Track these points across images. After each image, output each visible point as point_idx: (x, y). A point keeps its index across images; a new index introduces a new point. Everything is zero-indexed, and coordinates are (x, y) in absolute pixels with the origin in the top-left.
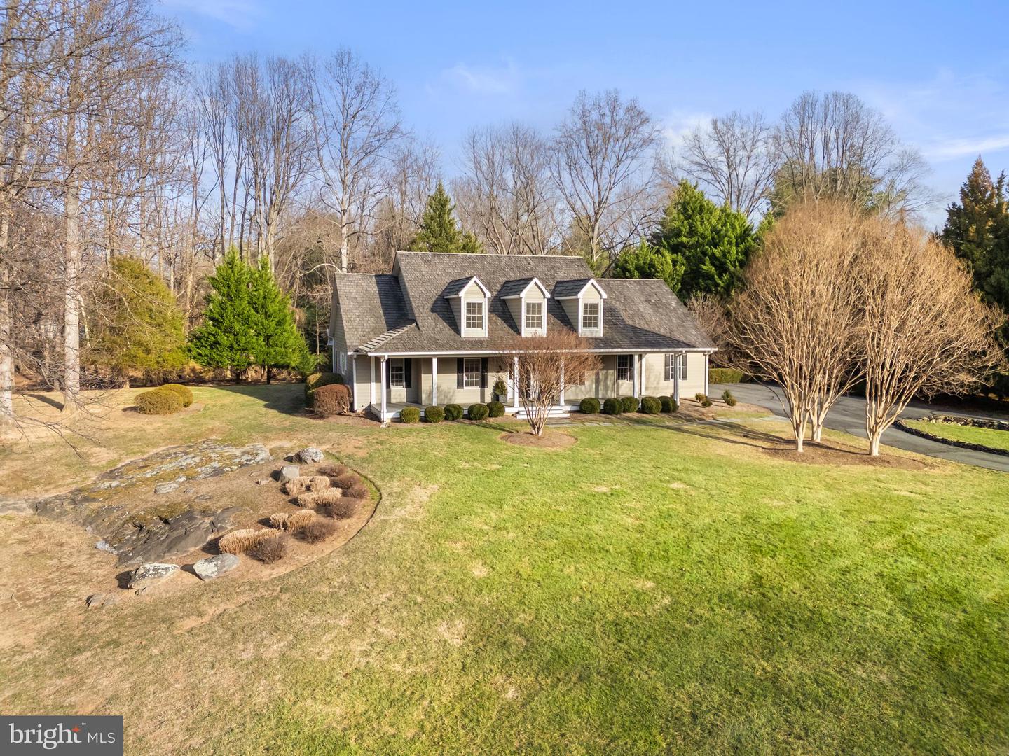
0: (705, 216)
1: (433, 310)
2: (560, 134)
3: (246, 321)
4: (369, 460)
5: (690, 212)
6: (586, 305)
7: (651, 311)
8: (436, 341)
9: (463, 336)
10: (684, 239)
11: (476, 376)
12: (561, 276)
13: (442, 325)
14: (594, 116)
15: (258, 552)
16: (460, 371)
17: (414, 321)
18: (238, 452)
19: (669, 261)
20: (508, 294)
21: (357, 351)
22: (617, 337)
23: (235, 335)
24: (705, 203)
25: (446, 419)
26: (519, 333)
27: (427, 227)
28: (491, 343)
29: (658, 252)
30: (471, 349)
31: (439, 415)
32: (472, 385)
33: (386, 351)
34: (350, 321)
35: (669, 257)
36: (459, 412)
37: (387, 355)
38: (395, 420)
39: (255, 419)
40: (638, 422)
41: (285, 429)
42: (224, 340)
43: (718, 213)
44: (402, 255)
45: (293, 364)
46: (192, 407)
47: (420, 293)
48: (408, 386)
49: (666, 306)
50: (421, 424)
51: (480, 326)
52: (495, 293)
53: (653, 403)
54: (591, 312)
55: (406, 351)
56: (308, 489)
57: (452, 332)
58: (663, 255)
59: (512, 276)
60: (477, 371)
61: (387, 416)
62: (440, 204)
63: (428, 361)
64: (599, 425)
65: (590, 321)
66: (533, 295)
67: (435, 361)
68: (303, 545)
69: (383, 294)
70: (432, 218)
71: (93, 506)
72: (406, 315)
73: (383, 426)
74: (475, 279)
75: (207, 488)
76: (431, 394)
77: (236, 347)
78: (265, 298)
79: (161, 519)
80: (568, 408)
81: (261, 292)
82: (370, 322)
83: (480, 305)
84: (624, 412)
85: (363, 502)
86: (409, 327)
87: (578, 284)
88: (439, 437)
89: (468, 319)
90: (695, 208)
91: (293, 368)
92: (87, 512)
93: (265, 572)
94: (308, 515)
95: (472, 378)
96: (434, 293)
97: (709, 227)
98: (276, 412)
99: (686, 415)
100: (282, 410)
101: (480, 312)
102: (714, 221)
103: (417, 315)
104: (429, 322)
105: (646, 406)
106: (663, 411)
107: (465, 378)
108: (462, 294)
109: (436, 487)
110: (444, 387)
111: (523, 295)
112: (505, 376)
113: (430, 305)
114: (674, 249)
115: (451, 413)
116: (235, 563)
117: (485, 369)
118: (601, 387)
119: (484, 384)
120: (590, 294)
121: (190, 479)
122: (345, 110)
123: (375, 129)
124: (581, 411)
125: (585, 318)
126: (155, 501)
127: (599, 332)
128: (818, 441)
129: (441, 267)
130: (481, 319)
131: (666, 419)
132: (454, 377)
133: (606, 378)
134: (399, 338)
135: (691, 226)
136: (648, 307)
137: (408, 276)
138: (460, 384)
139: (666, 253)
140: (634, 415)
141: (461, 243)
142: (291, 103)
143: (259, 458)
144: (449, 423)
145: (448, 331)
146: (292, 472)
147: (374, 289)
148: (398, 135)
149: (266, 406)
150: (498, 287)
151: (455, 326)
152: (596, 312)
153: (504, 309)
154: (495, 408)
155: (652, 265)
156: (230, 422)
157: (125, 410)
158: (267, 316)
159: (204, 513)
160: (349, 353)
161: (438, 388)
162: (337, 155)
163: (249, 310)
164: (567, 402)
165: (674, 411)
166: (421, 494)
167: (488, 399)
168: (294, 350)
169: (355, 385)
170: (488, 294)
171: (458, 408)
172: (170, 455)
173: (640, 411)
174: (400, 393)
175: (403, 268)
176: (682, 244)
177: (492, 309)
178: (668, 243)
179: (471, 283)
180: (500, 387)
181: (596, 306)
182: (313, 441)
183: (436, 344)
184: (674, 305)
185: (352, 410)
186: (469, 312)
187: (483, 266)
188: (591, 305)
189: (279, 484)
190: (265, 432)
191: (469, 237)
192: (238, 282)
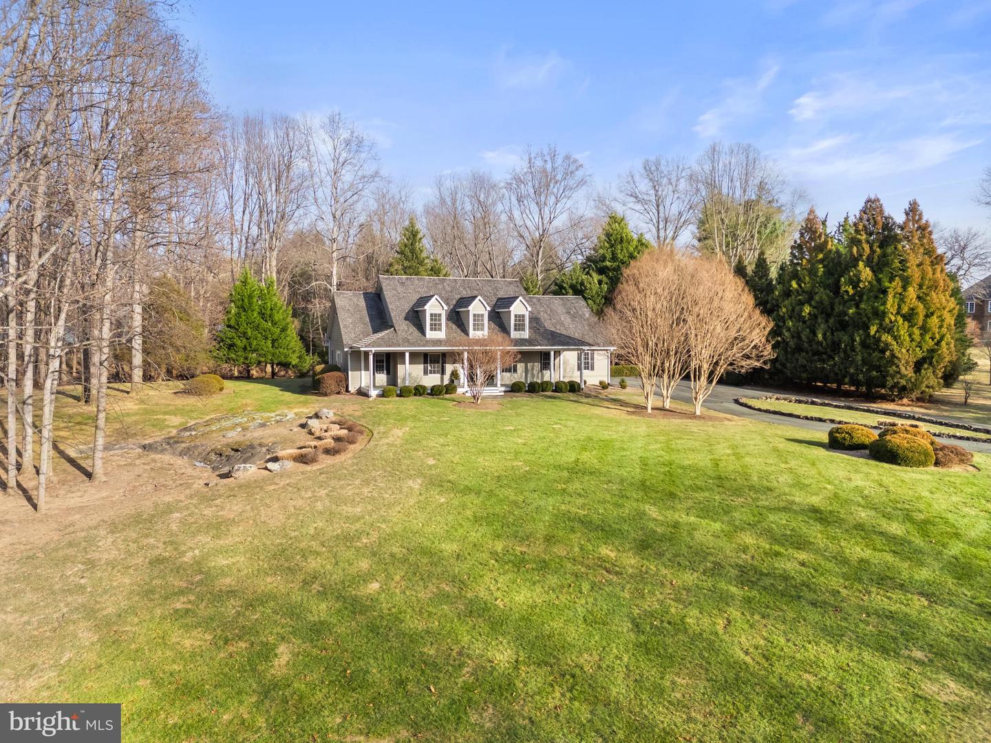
0: (624, 245)
1: (406, 319)
2: (510, 176)
3: (257, 328)
4: (364, 416)
5: (613, 242)
6: (516, 316)
7: (569, 320)
8: (408, 341)
9: (427, 336)
10: (608, 264)
11: (437, 366)
12: (501, 294)
13: (413, 329)
14: (539, 163)
15: (302, 459)
16: (425, 362)
17: (393, 326)
18: (273, 415)
19: (596, 281)
20: (460, 307)
21: (351, 348)
22: (539, 338)
23: (247, 339)
24: (624, 235)
25: (415, 395)
26: (467, 334)
27: (402, 253)
28: (447, 342)
29: (588, 273)
30: (433, 346)
31: (410, 392)
32: (434, 373)
33: (373, 347)
34: (345, 326)
35: (596, 277)
36: (424, 390)
37: (374, 349)
38: (379, 396)
39: (276, 398)
40: (550, 397)
41: (301, 402)
42: (240, 343)
43: (635, 243)
44: (383, 278)
45: (294, 363)
46: (224, 391)
47: (397, 306)
48: (388, 373)
49: (582, 316)
50: (398, 398)
51: (440, 330)
52: (452, 307)
53: (563, 385)
54: (519, 321)
55: (387, 347)
56: (326, 431)
57: (420, 334)
58: (591, 276)
59: (465, 294)
60: (438, 363)
61: (374, 393)
62: (412, 235)
63: (402, 354)
64: (522, 399)
65: (519, 327)
66: (478, 308)
67: (407, 355)
68: (329, 456)
69: (369, 307)
70: (406, 246)
71: (183, 445)
72: (386, 322)
73: (371, 399)
74: (436, 296)
75: (258, 433)
76: (404, 379)
77: (249, 349)
78: (271, 309)
79: (233, 449)
80: (503, 389)
81: (269, 305)
82: (360, 328)
83: (440, 315)
84: (542, 391)
85: (362, 437)
86: (389, 331)
87: (511, 300)
88: (411, 404)
89: (431, 325)
90: (617, 239)
91: (293, 366)
92: (180, 449)
93: (308, 468)
94: (329, 442)
95: (434, 367)
96: (407, 307)
97: (627, 255)
98: (290, 393)
99: (586, 394)
100: (294, 392)
101: (440, 320)
102: (631, 249)
103: (394, 322)
104: (403, 326)
105: (558, 388)
106: (570, 391)
107: (429, 368)
108: (426, 307)
109: (407, 429)
110: (414, 374)
111: (470, 308)
112: (458, 366)
113: (404, 315)
114: (601, 271)
115: (419, 391)
116: (290, 465)
117: (444, 362)
118: (529, 375)
119: (443, 372)
120: (519, 308)
121: (244, 429)
122: (335, 159)
123: (360, 173)
124: (512, 391)
125: (515, 325)
126: (225, 441)
127: (526, 334)
128: (667, 407)
129: (412, 287)
130: (440, 325)
131: (572, 396)
132: (421, 366)
133: (533, 369)
134: (382, 338)
135: (613, 253)
136: (568, 316)
137: (388, 295)
138: (426, 373)
139: (594, 275)
140: (549, 393)
141: (429, 266)
142: (291, 152)
143: (288, 418)
144: (417, 397)
145: (417, 333)
146: (314, 423)
147: (362, 303)
148: (379, 179)
149: (281, 390)
150: (454, 302)
151: (422, 330)
152: (524, 321)
153: (457, 318)
154: (450, 388)
155: (582, 284)
156: (257, 400)
157: (176, 393)
158: (274, 323)
159: (261, 445)
160: (346, 350)
161: (410, 375)
162: (328, 194)
163: (258, 320)
164: (502, 385)
165: (579, 391)
166: (398, 432)
167: (446, 382)
168: (294, 351)
169: (350, 372)
170: (446, 308)
171: (424, 388)
172: (222, 418)
173: (553, 391)
174: (382, 378)
175: (384, 288)
176: (606, 267)
177: (449, 318)
178: (596, 266)
179: (433, 299)
180: (455, 375)
181: (523, 316)
182: (324, 407)
183: (407, 342)
184: (587, 315)
185: (347, 391)
186: (431, 320)
187: (444, 288)
188: (520, 316)
189: (306, 430)
190: (288, 405)
191: (436, 261)
192: (250, 297)
